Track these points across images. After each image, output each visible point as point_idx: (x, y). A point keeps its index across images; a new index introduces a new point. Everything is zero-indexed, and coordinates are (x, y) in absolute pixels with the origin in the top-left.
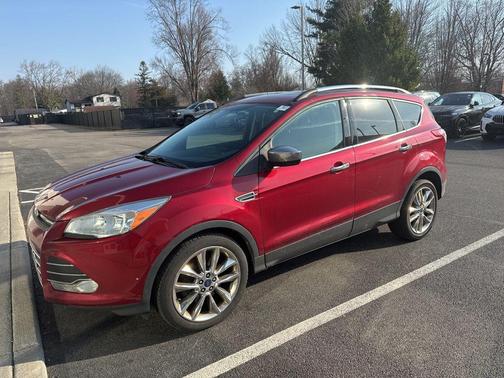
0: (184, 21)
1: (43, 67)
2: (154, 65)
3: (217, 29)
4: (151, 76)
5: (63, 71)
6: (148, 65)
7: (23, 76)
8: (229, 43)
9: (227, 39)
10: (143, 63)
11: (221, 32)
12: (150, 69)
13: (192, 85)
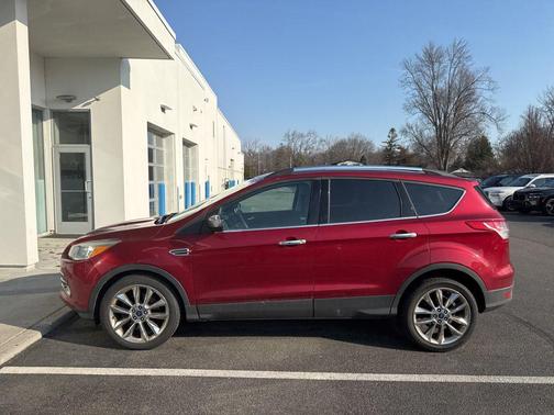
0: (441, 85)
1: (302, 136)
2: (404, 132)
3: (482, 90)
4: (399, 143)
5: (318, 139)
6: (397, 132)
7: (285, 144)
8: (495, 105)
9: (494, 101)
10: (393, 130)
11: (487, 94)
12: (399, 137)
13: (442, 152)
